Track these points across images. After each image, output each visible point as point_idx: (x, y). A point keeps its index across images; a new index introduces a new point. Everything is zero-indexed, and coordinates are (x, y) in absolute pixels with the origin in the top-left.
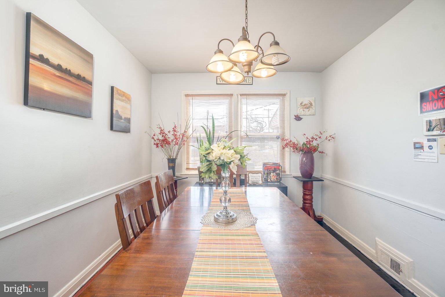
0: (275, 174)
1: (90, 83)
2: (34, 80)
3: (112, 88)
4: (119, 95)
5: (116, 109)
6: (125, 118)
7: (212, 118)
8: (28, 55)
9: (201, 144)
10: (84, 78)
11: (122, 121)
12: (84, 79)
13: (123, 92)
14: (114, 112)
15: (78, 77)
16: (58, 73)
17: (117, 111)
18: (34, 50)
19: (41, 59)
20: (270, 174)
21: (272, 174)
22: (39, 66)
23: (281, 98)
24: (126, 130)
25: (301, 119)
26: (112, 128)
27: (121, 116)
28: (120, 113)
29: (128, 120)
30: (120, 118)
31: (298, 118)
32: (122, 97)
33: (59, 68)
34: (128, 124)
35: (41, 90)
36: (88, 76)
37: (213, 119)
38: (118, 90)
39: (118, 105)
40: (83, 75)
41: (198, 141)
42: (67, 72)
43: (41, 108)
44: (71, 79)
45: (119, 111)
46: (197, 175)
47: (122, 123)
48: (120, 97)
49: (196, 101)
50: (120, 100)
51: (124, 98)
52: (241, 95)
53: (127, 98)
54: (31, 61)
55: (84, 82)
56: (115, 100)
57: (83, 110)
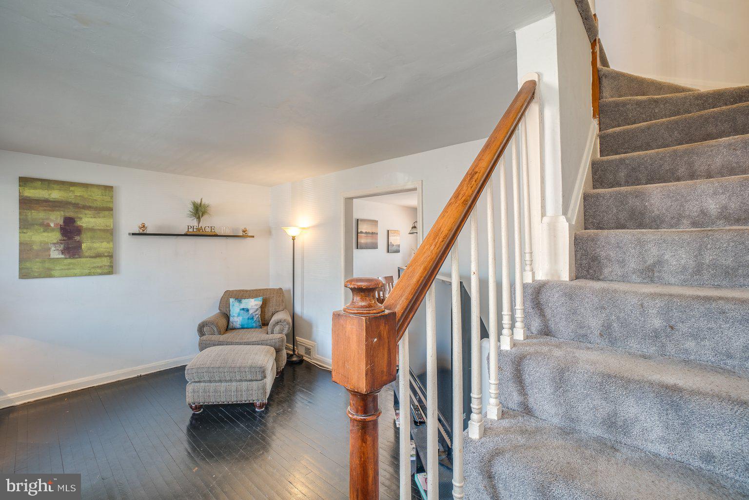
1: (377, 234)
3: (388, 230)
6: (396, 245)
8: (358, 233)
13: (394, 231)
14: (389, 243)
15: (372, 233)
16: (366, 235)
17: (391, 242)
19: (361, 232)
24: (398, 251)
26: (388, 252)
28: (393, 243)
29: (399, 246)
30: (393, 245)
32: (394, 233)
33: (366, 233)
34: (398, 248)
36: (376, 232)
38: (391, 230)
39: (392, 239)
42: (369, 233)
43: (361, 249)
44: (370, 235)
47: (395, 248)
48: (392, 234)
53: (397, 233)
55: (374, 234)
56: (389, 237)
57: (374, 246)
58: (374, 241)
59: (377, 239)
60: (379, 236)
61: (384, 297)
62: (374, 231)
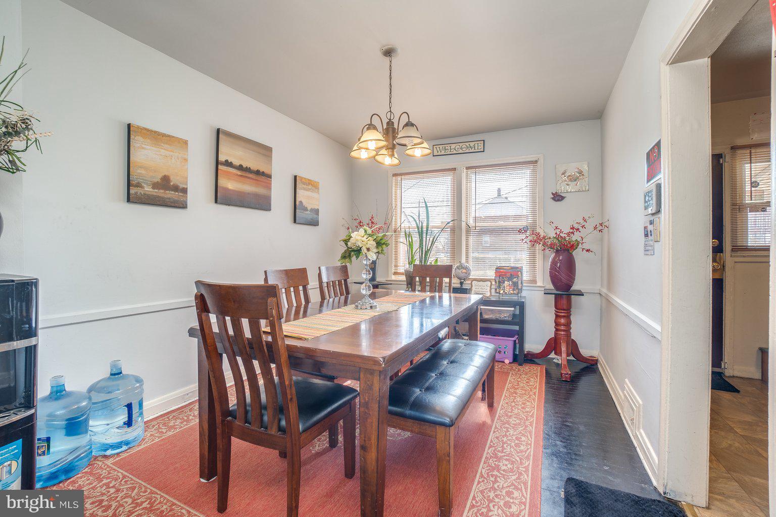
0: (511, 283)
1: (269, 176)
2: (223, 182)
3: (295, 177)
4: (304, 184)
5: (300, 200)
6: (312, 209)
7: (425, 206)
8: (217, 163)
9: (410, 241)
10: (263, 172)
11: (308, 212)
12: (263, 174)
13: (309, 180)
14: (297, 203)
15: (258, 173)
16: (239, 173)
17: (301, 202)
18: (222, 158)
19: (228, 164)
20: (504, 283)
21: (506, 282)
22: (225, 170)
23: (532, 167)
24: (314, 223)
25: (562, 198)
26: (295, 221)
27: (306, 208)
28: (304, 203)
29: (317, 212)
30: (306, 209)
31: (558, 197)
32: (307, 185)
33: (240, 168)
34: (315, 216)
35: (227, 189)
36: (266, 171)
37: (427, 207)
38: (301, 178)
39: (302, 195)
40: (262, 170)
41: (406, 236)
42: (248, 170)
43: (227, 205)
44: (251, 176)
45: (303, 201)
46: (404, 281)
47: (308, 215)
48: (305, 186)
49: (407, 182)
50: (304, 189)
51: (310, 187)
52: (468, 168)
53: (313, 185)
54: (220, 167)
55: (263, 176)
56: (297, 190)
57: (262, 204)
58: (260, 190)
59: (269, 187)
60: (274, 182)
61: (273, 333)
62: (262, 169)
